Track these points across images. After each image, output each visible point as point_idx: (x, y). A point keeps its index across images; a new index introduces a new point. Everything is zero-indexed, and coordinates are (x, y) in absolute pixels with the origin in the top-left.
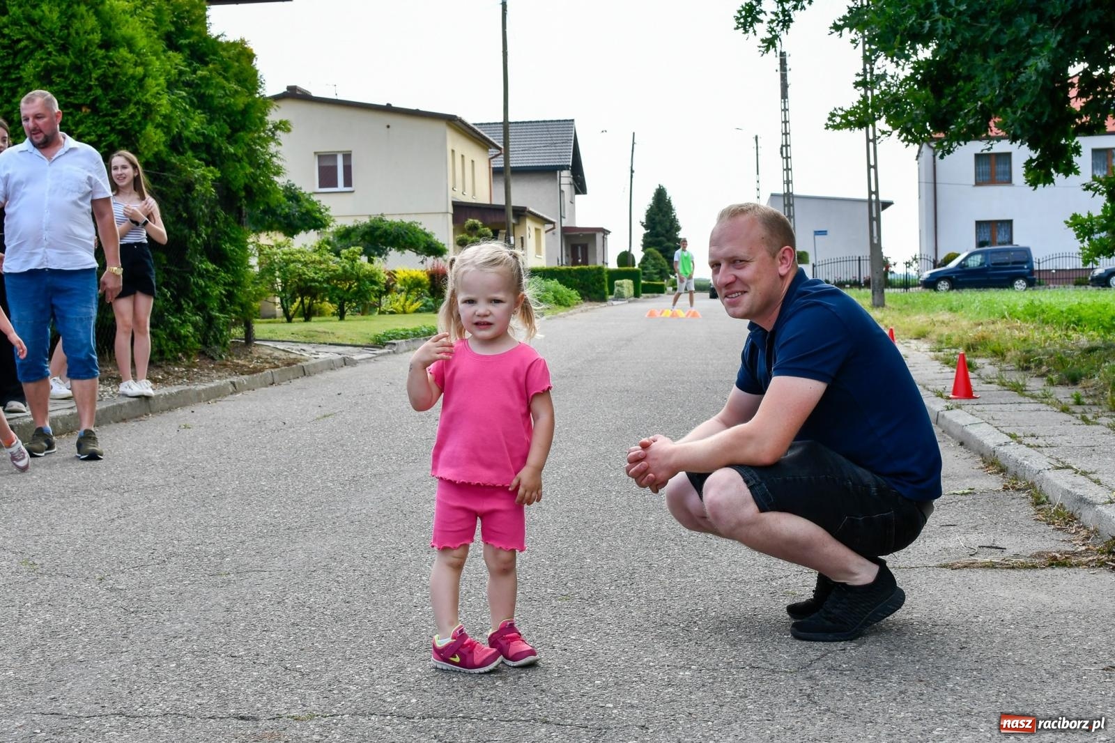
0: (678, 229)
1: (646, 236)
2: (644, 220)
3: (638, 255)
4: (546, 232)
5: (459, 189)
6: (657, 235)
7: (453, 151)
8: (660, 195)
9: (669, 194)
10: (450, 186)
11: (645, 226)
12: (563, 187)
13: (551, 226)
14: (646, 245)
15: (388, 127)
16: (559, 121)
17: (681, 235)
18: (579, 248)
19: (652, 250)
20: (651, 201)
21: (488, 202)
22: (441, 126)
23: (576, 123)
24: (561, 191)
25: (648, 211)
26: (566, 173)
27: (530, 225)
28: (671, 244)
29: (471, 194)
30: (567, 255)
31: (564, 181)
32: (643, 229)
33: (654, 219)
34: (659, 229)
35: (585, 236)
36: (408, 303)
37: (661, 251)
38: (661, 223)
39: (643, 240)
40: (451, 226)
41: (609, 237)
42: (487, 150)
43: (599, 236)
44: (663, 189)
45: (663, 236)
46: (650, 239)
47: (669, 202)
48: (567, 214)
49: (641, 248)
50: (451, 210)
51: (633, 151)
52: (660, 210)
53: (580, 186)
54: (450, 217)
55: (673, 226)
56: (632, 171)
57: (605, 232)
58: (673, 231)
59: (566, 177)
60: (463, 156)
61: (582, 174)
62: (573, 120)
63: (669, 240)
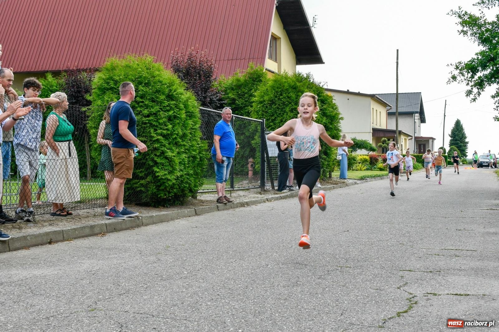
0: (466, 138)
1: (451, 140)
2: (450, 134)
3: (447, 149)
4: (409, 140)
5: (375, 123)
6: (456, 140)
7: (373, 108)
8: (458, 124)
9: (461, 123)
10: (372, 122)
11: (451, 137)
12: (416, 121)
13: (411, 137)
14: (451, 144)
15: (348, 99)
16: (415, 93)
17: (467, 140)
18: (422, 145)
19: (453, 147)
20: (454, 126)
21: (386, 128)
22: (369, 99)
23: (422, 94)
24: (415, 122)
25: (452, 130)
26: (417, 115)
27: (403, 137)
28: (462, 144)
29: (379, 125)
30: (417, 149)
31: (416, 118)
32: (450, 137)
33: (455, 134)
34: (457, 138)
35: (424, 140)
36: (362, 167)
37: (457, 147)
38: (458, 135)
39: (450, 142)
40: (372, 138)
41: (435, 141)
42: (386, 107)
43: (431, 141)
44: (459, 121)
45: (458, 141)
46: (453, 142)
47: (462, 126)
48: (417, 131)
49: (449, 146)
50: (372, 131)
51: (445, 107)
52: (458, 130)
53: (423, 120)
54: (371, 134)
55: (463, 137)
56: (445, 116)
57: (433, 139)
58: (463, 138)
59: (417, 116)
60: (376, 110)
61: (424, 115)
62: (421, 93)
63: (461, 142)
